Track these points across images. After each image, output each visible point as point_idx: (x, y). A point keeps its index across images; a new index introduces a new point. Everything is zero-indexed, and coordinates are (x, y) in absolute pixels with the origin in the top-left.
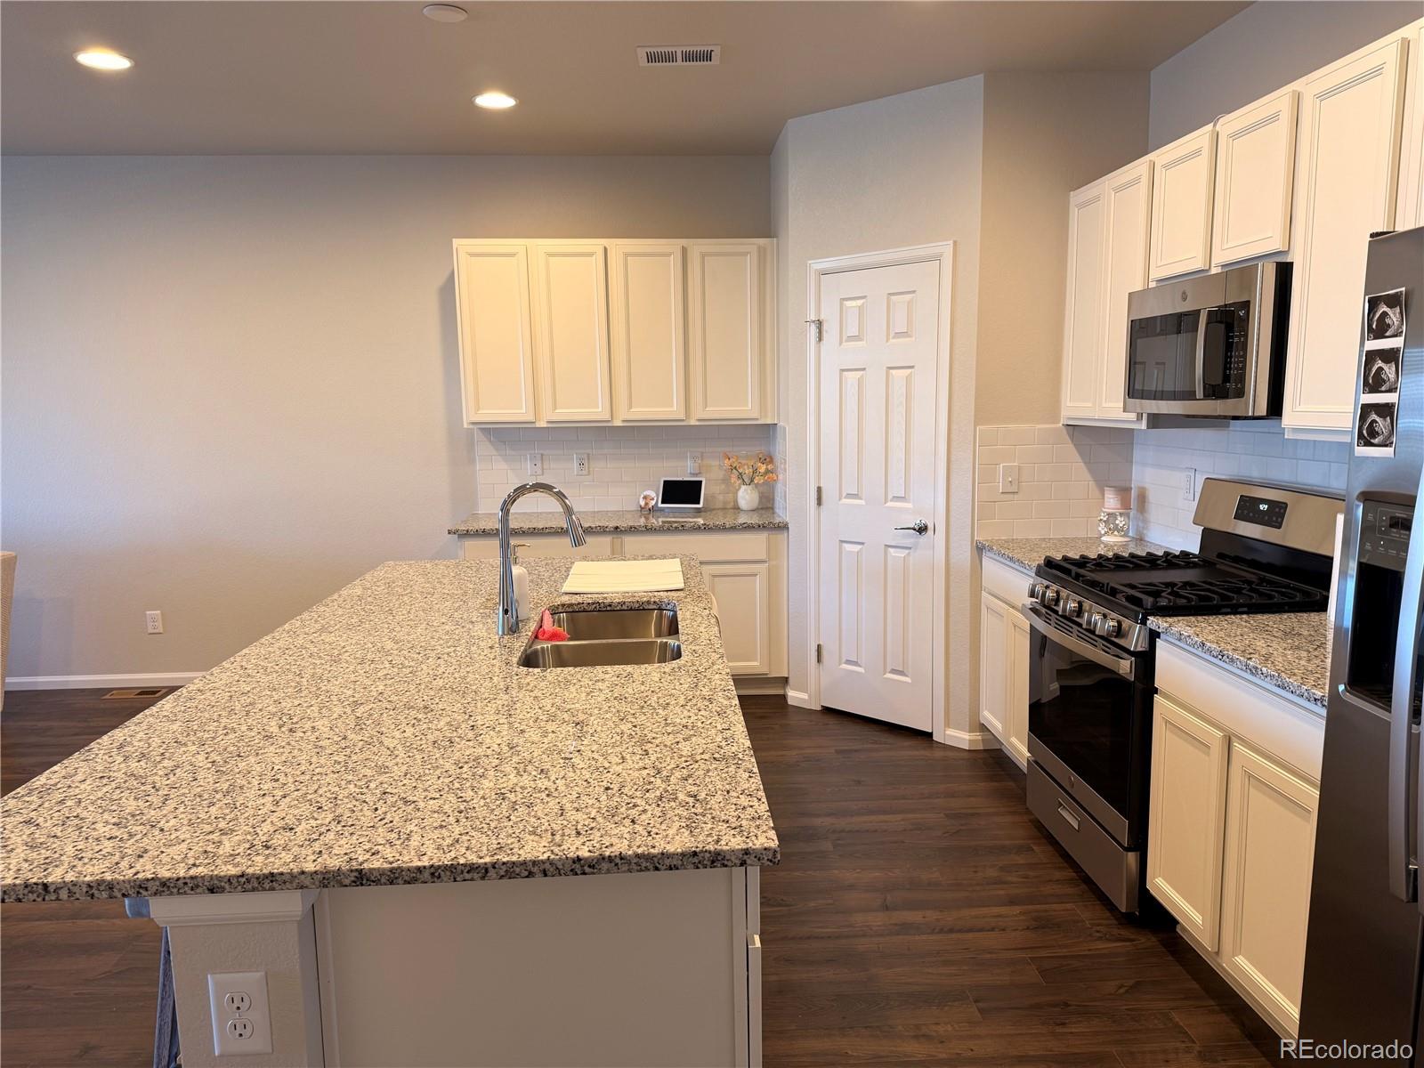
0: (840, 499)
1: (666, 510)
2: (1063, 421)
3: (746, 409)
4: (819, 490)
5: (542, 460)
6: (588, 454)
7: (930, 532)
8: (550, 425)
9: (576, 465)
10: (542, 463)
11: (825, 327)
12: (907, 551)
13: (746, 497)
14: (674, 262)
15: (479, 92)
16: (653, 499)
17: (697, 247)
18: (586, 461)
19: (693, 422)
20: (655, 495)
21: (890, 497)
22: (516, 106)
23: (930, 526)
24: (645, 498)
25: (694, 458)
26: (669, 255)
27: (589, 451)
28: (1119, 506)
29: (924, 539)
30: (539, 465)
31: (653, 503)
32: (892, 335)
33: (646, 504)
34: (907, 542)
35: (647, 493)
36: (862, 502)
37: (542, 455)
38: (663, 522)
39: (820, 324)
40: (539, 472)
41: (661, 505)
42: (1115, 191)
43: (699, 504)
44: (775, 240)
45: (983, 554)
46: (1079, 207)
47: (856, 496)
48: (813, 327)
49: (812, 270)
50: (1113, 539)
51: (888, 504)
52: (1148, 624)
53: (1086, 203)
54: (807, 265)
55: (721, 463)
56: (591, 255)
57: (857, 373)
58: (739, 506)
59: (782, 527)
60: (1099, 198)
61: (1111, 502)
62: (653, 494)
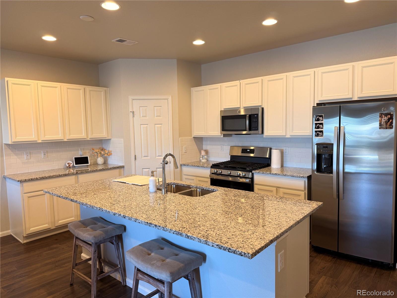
1: (77, 167)
2: (193, 136)
3: (103, 135)
4: (135, 155)
5: (30, 154)
6: (47, 151)
7: (169, 163)
8: (42, 142)
9: (42, 155)
10: (30, 155)
11: (135, 113)
13: (100, 160)
14: (82, 92)
16: (71, 164)
17: (88, 88)
18: (46, 153)
19: (88, 139)
20: (73, 163)
21: (157, 155)
22: (56, 40)
23: (169, 162)
24: (68, 164)
25: (81, 150)
26: (80, 90)
27: (47, 150)
28: (205, 154)
30: (29, 155)
31: (72, 165)
32: (155, 116)
33: (69, 166)
35: (68, 162)
36: (149, 158)
37: (30, 152)
38: (76, 171)
39: (133, 112)
40: (29, 158)
41: (75, 165)
42: (209, 90)
43: (88, 163)
44: (108, 88)
45: (182, 167)
46: (196, 91)
47: (147, 156)
48: (131, 113)
49: (130, 98)
50: (204, 161)
51: (157, 158)
52: (253, 172)
53: (199, 91)
54: (128, 97)
55: (89, 151)
56: (56, 87)
57: (145, 125)
58: (98, 164)
59: (123, 167)
60: (203, 90)
61: (203, 153)
62: (71, 162)
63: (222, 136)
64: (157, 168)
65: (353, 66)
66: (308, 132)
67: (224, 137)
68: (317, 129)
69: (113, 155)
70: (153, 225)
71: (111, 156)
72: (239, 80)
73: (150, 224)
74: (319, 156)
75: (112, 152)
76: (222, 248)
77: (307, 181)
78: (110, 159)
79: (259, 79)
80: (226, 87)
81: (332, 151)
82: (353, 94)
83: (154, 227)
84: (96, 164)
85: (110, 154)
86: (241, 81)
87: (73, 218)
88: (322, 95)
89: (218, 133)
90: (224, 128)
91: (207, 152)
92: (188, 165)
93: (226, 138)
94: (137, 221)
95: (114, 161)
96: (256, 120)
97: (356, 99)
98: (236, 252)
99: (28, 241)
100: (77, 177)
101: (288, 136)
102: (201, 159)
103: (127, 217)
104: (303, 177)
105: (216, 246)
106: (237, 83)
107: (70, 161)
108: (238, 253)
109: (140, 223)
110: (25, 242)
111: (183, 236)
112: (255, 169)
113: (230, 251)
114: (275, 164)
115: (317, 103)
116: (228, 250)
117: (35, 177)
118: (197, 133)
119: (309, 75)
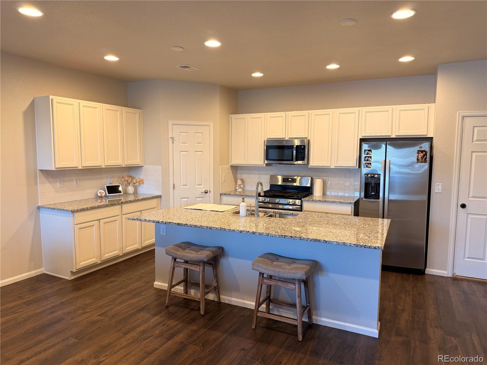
0: (181, 186)
1: (111, 196)
2: (230, 165)
3: (137, 161)
4: (174, 184)
5: (63, 181)
6: (79, 179)
7: (209, 192)
9: (75, 182)
11: (175, 139)
12: (202, 198)
13: (131, 190)
14: (119, 114)
15: (106, 55)
16: (103, 193)
17: (125, 110)
18: (78, 181)
21: (196, 185)
23: (209, 191)
24: (100, 193)
25: (111, 178)
26: (118, 111)
27: (79, 177)
28: (241, 183)
29: (207, 194)
30: (62, 183)
31: (104, 194)
32: (196, 143)
33: (101, 195)
34: (202, 196)
35: (100, 191)
36: (188, 187)
37: (63, 179)
38: (109, 201)
39: (172, 138)
40: (62, 186)
41: (108, 194)
42: (251, 118)
43: (121, 193)
44: (142, 110)
45: (221, 196)
46: (235, 119)
47: (186, 185)
48: (171, 139)
49: (170, 123)
50: (240, 190)
51: (196, 187)
52: (302, 200)
53: (238, 119)
54: (168, 121)
55: (118, 179)
56: (96, 108)
57: (185, 152)
58: (129, 193)
59: (160, 197)
60: (244, 118)
61: (239, 182)
62: (103, 191)
63: (265, 166)
64: (196, 198)
65: (393, 109)
66: (352, 163)
67: (267, 167)
68: (366, 161)
69: (145, 184)
70: (288, 237)
71: (142, 185)
72: (285, 111)
73: (285, 236)
74: (367, 185)
75: (144, 180)
76: (359, 246)
77: (353, 207)
78: (141, 188)
79: (306, 112)
80: (271, 117)
81: (378, 181)
82: (392, 133)
83: (290, 238)
84: (126, 193)
85: (141, 182)
86: (287, 113)
87: (117, 252)
88: (365, 131)
89: (260, 162)
90: (267, 158)
91: (243, 181)
92: (229, 195)
93: (269, 167)
94: (269, 235)
95: (145, 190)
96: (302, 151)
97: (393, 136)
98: (371, 247)
99: (75, 277)
100: (121, 206)
101: (333, 167)
102: (237, 188)
103: (257, 233)
104: (350, 203)
105: (353, 245)
106: (282, 114)
107: (100, 190)
108: (373, 247)
109: (273, 236)
110: (72, 278)
111: (321, 242)
112: (304, 197)
113: (366, 247)
114: (317, 192)
115: (360, 139)
116: (364, 247)
117: (86, 207)
118: (235, 162)
119: (354, 113)
